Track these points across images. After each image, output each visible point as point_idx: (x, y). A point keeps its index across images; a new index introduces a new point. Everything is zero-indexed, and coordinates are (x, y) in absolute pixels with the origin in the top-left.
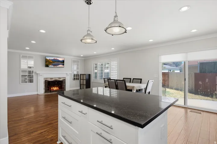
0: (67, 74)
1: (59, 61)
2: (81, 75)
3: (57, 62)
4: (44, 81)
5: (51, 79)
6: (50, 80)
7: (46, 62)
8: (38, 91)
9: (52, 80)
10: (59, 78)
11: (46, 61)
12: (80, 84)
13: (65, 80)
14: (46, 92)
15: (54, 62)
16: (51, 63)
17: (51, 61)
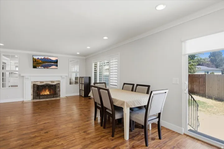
0: (61, 76)
1: (51, 61)
2: (80, 77)
3: (49, 62)
4: (33, 85)
5: (41, 82)
6: (39, 84)
7: (33, 63)
8: (23, 97)
9: (42, 84)
10: (52, 82)
11: (33, 61)
12: (80, 90)
13: (59, 84)
14: (34, 98)
15: (44, 62)
16: (40, 63)
17: (41, 61)
